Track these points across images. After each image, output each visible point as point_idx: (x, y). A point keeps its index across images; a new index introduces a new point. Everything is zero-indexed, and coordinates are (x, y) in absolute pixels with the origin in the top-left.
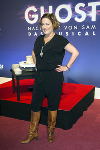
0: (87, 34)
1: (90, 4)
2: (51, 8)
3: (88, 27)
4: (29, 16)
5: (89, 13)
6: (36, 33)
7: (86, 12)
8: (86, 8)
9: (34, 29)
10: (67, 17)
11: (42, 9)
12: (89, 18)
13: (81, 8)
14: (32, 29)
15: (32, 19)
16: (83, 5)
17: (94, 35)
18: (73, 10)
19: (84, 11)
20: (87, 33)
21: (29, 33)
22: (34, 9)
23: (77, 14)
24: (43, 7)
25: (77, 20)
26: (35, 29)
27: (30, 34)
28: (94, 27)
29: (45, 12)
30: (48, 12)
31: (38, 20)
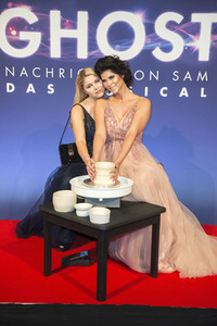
0: (184, 92)
1: (196, 17)
3: (188, 76)
5: (192, 40)
6: (31, 86)
7: (185, 37)
8: (185, 26)
9: (24, 72)
10: (131, 44)
12: (190, 53)
13: (171, 25)
14: (18, 72)
16: (178, 18)
17: (203, 95)
18: (150, 29)
19: (179, 32)
20: (184, 89)
21: (8, 84)
22: (27, 14)
23: (161, 40)
25: (158, 54)
26: (29, 72)
27: (10, 88)
28: (203, 77)
29: (63, 27)
30: (74, 26)
31: (41, 47)
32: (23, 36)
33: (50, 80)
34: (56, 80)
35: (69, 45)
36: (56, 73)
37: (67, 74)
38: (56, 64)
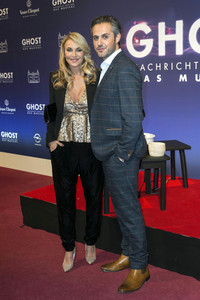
2: (179, 24)
4: (134, 41)
6: (147, 77)
9: (143, 67)
11: (162, 26)
15: (140, 48)
22: (144, 27)
24: (163, 24)
26: (146, 68)
29: (167, 33)
30: (174, 32)
31: (153, 49)
32: (143, 42)
33: (158, 72)
34: (162, 72)
35: (171, 45)
36: (163, 66)
37: (169, 67)
38: (162, 60)
